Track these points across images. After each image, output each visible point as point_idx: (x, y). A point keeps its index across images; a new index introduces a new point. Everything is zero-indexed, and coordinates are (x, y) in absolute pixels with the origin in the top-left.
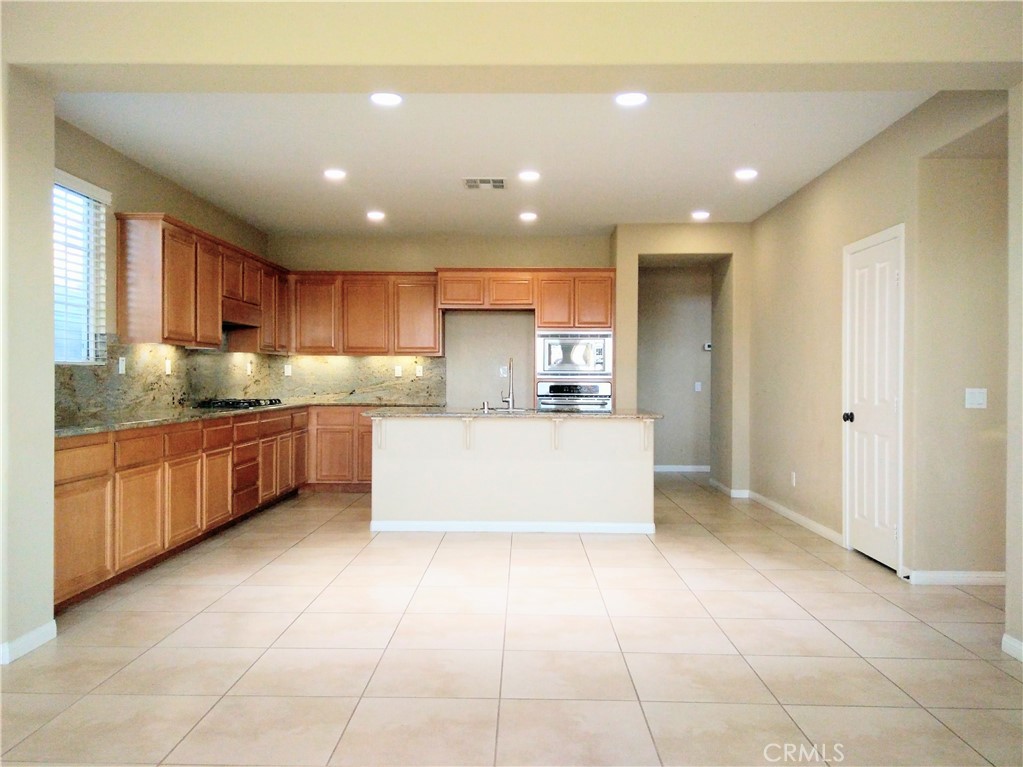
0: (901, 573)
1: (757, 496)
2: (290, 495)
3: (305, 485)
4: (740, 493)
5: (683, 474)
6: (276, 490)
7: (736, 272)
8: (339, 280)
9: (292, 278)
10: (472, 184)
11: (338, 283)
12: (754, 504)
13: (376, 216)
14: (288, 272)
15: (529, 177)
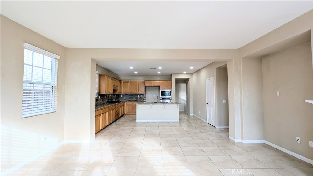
0: (215, 127)
1: (194, 115)
2: (122, 116)
3: (125, 114)
4: (191, 114)
5: (182, 111)
6: (121, 115)
7: (190, 81)
8: (130, 82)
9: (122, 82)
10: (151, 69)
11: (129, 83)
12: (194, 116)
13: (136, 73)
14: (122, 81)
15: (160, 68)
